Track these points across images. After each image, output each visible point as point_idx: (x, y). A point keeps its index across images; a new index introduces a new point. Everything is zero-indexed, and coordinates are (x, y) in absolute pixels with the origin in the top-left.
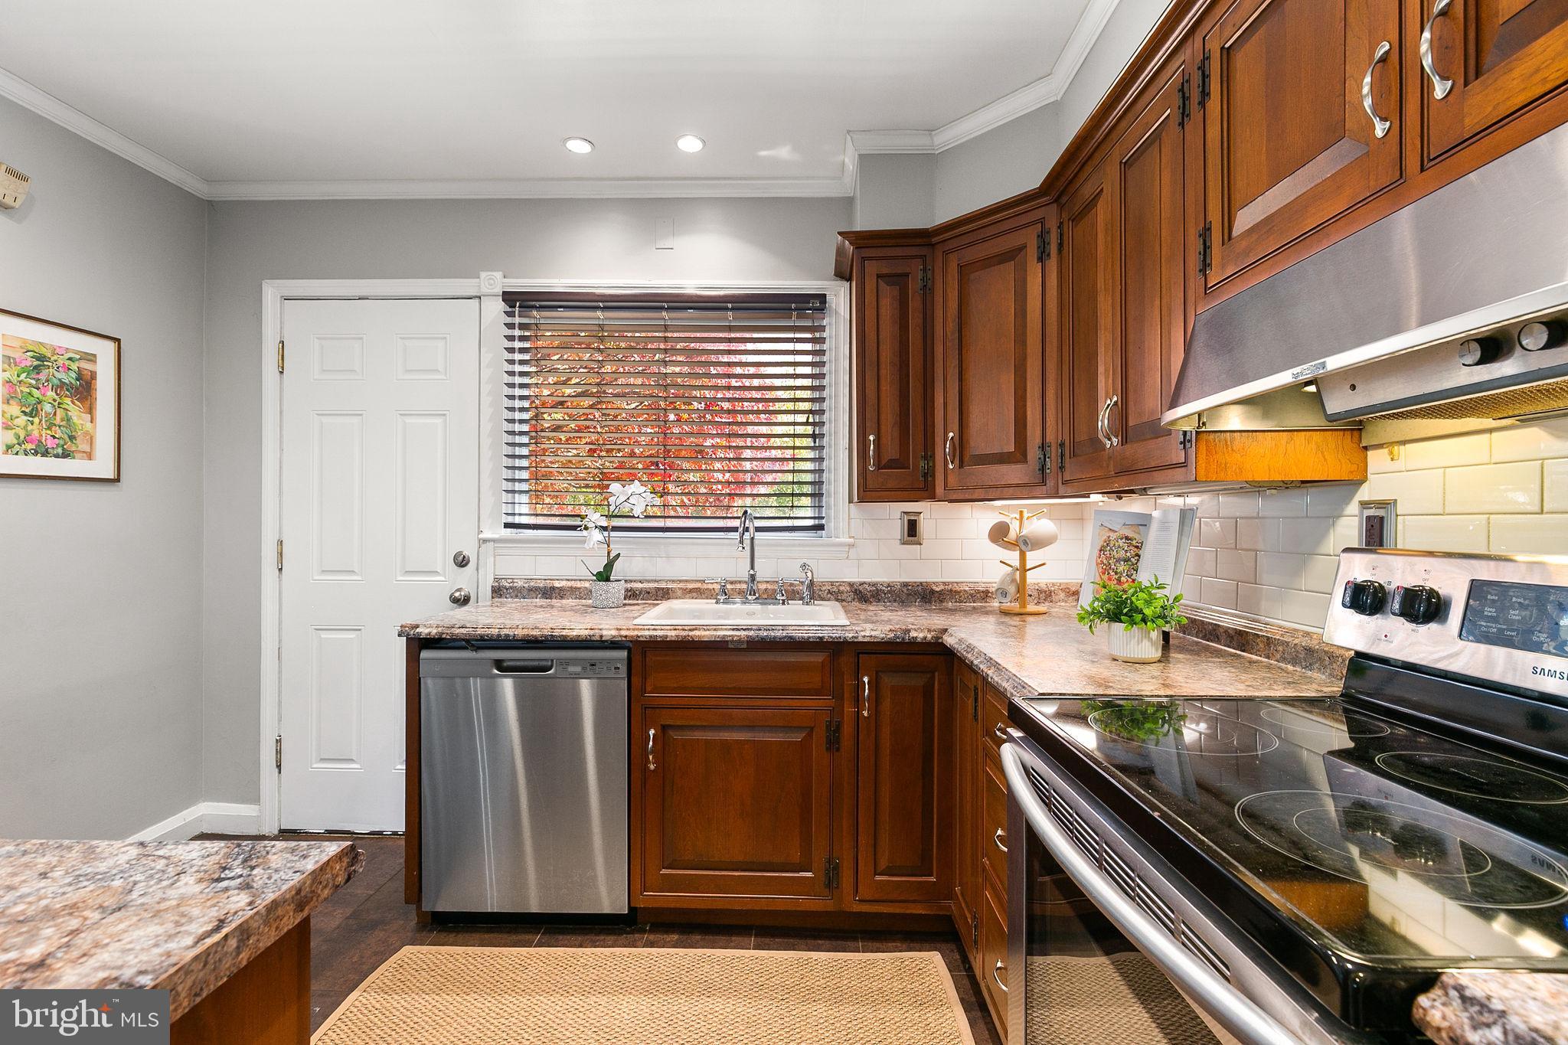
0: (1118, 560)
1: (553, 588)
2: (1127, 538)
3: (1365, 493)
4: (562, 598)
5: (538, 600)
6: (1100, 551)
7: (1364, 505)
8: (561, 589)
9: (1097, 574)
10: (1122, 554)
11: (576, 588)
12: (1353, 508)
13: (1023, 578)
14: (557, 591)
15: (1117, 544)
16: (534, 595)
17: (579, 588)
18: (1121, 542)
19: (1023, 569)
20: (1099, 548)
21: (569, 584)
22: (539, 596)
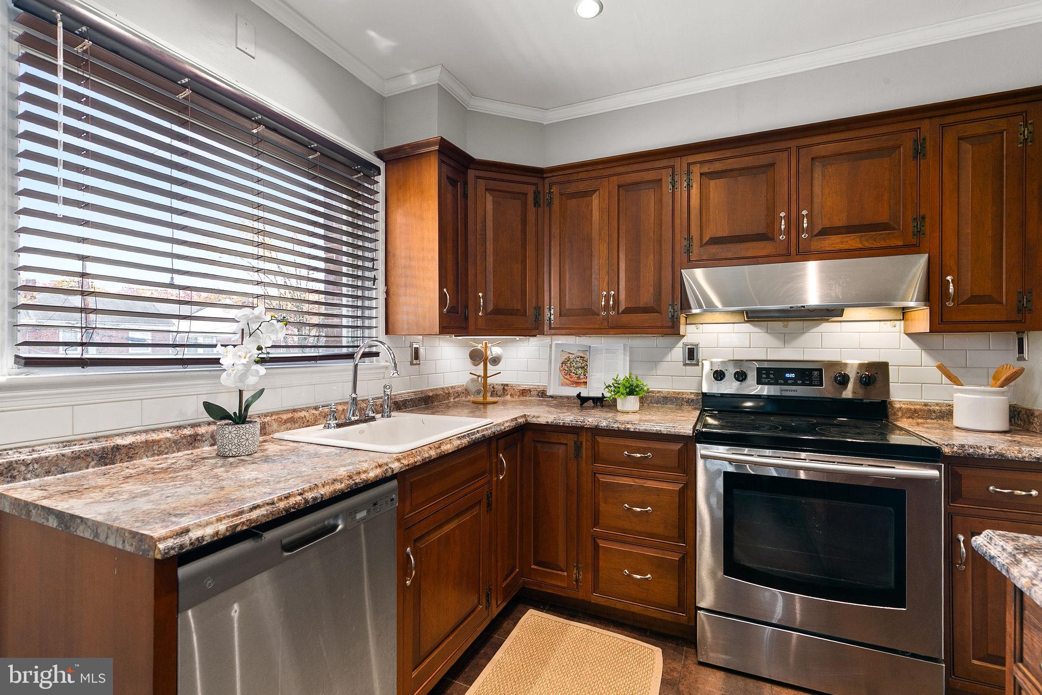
0: (578, 368)
1: (117, 448)
2: (581, 357)
3: (684, 340)
4: (131, 458)
5: (91, 470)
6: (562, 364)
7: (685, 345)
8: (130, 447)
9: (561, 376)
10: (579, 365)
11: (154, 442)
12: (680, 344)
13: (485, 381)
14: (124, 451)
15: (575, 360)
16: (83, 464)
17: (159, 441)
18: (578, 359)
19: (485, 377)
20: (561, 362)
21: (143, 438)
22: (93, 463)
